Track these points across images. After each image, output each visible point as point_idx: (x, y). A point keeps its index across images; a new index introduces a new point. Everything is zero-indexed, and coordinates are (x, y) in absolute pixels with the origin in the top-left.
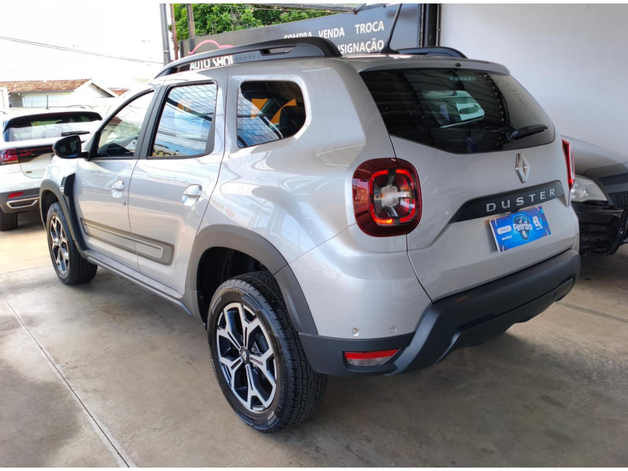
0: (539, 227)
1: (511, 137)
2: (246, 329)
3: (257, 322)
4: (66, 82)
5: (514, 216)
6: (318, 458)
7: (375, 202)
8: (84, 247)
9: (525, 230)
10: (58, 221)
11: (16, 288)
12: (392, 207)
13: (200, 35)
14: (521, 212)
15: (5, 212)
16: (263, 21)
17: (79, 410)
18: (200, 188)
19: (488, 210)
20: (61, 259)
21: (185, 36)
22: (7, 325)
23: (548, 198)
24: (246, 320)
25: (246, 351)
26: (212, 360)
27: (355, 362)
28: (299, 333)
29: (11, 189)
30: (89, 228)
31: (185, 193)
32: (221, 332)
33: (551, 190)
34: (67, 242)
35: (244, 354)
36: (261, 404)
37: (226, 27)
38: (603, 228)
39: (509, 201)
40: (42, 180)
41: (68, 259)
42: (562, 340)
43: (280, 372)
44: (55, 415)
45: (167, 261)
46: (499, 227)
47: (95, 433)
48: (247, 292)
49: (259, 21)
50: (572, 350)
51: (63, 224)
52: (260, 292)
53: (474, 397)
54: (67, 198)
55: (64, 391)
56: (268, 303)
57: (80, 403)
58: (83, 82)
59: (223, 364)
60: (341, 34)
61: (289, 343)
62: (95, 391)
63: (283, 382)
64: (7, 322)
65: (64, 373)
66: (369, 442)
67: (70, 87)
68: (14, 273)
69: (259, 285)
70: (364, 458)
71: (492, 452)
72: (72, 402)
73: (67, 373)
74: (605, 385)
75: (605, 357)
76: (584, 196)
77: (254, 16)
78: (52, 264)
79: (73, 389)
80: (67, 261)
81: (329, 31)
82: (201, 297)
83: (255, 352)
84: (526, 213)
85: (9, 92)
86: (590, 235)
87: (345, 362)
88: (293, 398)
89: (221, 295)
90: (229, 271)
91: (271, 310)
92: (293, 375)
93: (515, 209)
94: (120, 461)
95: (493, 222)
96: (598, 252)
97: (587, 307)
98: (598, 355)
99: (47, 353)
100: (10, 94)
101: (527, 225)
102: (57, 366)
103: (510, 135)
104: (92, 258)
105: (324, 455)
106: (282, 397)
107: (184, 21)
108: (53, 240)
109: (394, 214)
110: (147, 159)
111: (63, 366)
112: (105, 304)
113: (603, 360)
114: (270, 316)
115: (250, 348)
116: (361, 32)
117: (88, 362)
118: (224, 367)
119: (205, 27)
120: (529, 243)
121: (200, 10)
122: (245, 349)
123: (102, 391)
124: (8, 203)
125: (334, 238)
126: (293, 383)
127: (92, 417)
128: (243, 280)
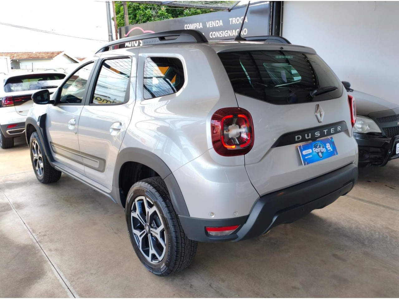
0: (330, 150)
1: (313, 94)
2: (148, 212)
3: (154, 208)
4: (48, 53)
5: (314, 143)
6: (191, 292)
7: (225, 135)
8: (53, 160)
9: (321, 152)
10: (36, 144)
11: (10, 186)
12: (235, 137)
13: (132, 24)
14: (318, 141)
15: (6, 137)
16: (173, 15)
17: (46, 262)
18: (121, 124)
19: (296, 140)
20: (39, 167)
21: (123, 25)
22: (4, 208)
23: (336, 132)
24: (148, 207)
25: (148, 226)
26: (128, 231)
27: (213, 233)
28: (179, 215)
29: (9, 122)
30: (56, 148)
31: (112, 127)
32: (133, 214)
33: (338, 127)
34: (42, 156)
35: (147, 228)
36: (157, 258)
37: (148, 19)
38: (379, 150)
39: (310, 134)
40: (27, 117)
41: (43, 167)
42: (348, 220)
43: (168, 239)
44: (31, 265)
45: (102, 169)
46: (304, 150)
47: (55, 276)
48: (148, 189)
49: (170, 15)
50: (354, 226)
51: (39, 146)
52: (156, 189)
53: (291, 255)
54: (42, 129)
55: (37, 250)
56: (160, 197)
57: (47, 258)
58: (58, 53)
59: (135, 234)
60: (220, 24)
61: (173, 222)
62: (56, 250)
63: (169, 246)
64: (4, 207)
65: (38, 239)
66: (223, 282)
67: (50, 56)
68: (10, 176)
69: (156, 186)
70: (219, 292)
71: (298, 289)
72: (42, 257)
73: (40, 239)
74: (372, 247)
75: (374, 230)
76: (367, 130)
77: (167, 12)
78: (33, 170)
79: (43, 248)
80: (42, 169)
81: (213, 22)
82: (122, 192)
83: (154, 227)
84: (321, 141)
85: (11, 60)
86: (370, 154)
87: (207, 233)
88: (176, 255)
89: (133, 191)
90: (139, 176)
91: (163, 201)
92: (176, 241)
93: (314, 139)
94: (69, 293)
95: (300, 147)
96: (375, 165)
97: (366, 199)
98: (370, 229)
99: (28, 227)
100: (12, 60)
101: (322, 149)
102: (34, 234)
103: (312, 93)
104: (58, 167)
105: (195, 290)
106: (169, 255)
107: (122, 15)
108: (34, 155)
109: (236, 142)
110: (89, 105)
111: (37, 235)
112: (66, 195)
113: (373, 232)
114: (162, 204)
115: (150, 224)
116: (233, 23)
117: (53, 232)
118: (136, 236)
119: (136, 19)
120: (324, 160)
121: (132, 8)
122: (147, 224)
123: (61, 250)
124: (7, 131)
125: (199, 157)
126: (176, 246)
127: (53, 266)
128: (146, 182)
